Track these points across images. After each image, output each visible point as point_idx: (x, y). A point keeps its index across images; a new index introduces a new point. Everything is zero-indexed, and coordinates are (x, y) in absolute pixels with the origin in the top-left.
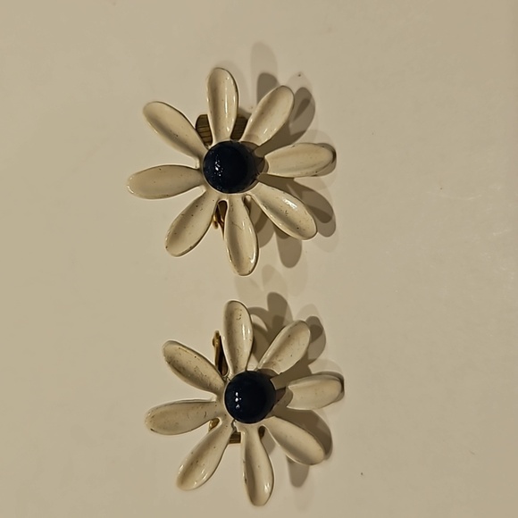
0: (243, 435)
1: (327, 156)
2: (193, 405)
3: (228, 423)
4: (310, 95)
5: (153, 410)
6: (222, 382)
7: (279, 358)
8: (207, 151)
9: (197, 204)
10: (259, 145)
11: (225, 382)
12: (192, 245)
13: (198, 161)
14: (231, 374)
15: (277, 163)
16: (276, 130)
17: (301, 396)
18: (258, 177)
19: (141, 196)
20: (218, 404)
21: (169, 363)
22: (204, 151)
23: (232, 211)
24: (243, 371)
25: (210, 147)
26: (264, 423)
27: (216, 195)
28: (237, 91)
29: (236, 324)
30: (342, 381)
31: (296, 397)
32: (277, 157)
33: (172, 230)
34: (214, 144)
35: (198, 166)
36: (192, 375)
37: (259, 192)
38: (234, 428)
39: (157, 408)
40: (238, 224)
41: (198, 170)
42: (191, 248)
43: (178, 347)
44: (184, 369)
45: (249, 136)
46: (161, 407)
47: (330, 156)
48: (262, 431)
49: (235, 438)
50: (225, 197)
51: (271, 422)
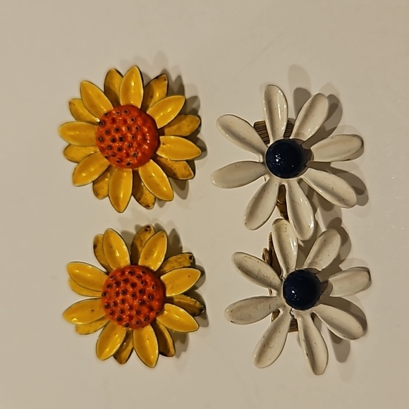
0: (299, 321)
1: (357, 143)
2: (260, 300)
3: (287, 312)
4: (338, 101)
5: (230, 306)
6: (279, 280)
7: (319, 259)
8: (267, 149)
9: (264, 189)
10: (305, 140)
11: (282, 280)
12: (265, 220)
13: (261, 157)
14: (285, 274)
15: (319, 152)
16: (317, 128)
17: (339, 287)
18: (307, 164)
19: (223, 187)
20: (278, 298)
21: (239, 268)
22: (265, 149)
23: (290, 192)
24: (294, 270)
25: (269, 145)
26: (313, 310)
27: (277, 181)
28: (286, 101)
29: (284, 235)
30: (369, 272)
31: (336, 287)
32: (320, 148)
33: (249, 211)
34: (271, 143)
35: (262, 161)
36: (257, 276)
37: (310, 175)
38: (293, 316)
39: (234, 304)
40: (297, 201)
41: (263, 163)
42: (264, 223)
43: (244, 255)
44: (250, 272)
45: (297, 134)
46: (237, 303)
47: (359, 143)
48: (313, 316)
49: (294, 326)
50: (285, 182)
51: (320, 309)
